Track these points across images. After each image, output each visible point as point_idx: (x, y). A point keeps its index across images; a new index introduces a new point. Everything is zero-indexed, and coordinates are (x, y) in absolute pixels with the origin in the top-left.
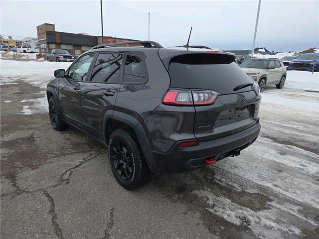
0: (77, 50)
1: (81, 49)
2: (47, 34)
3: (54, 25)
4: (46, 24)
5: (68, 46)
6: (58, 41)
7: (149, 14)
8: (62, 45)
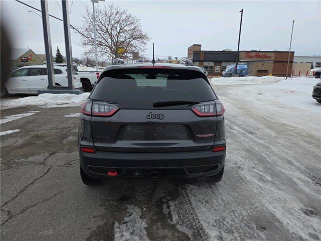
0: (217, 67)
1: (220, 65)
2: (194, 54)
3: (201, 45)
4: (194, 45)
5: (210, 62)
6: (202, 59)
7: (294, 21)
8: (204, 63)
